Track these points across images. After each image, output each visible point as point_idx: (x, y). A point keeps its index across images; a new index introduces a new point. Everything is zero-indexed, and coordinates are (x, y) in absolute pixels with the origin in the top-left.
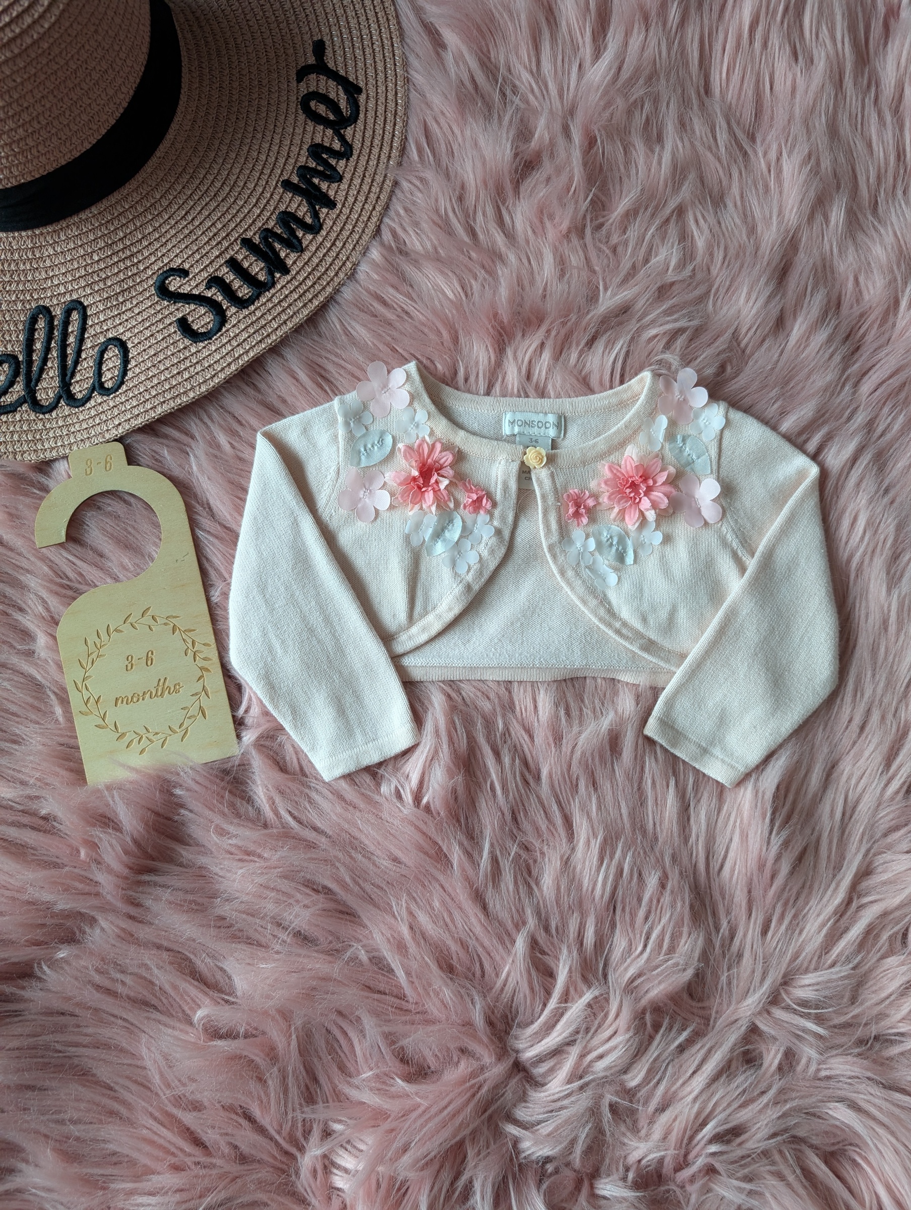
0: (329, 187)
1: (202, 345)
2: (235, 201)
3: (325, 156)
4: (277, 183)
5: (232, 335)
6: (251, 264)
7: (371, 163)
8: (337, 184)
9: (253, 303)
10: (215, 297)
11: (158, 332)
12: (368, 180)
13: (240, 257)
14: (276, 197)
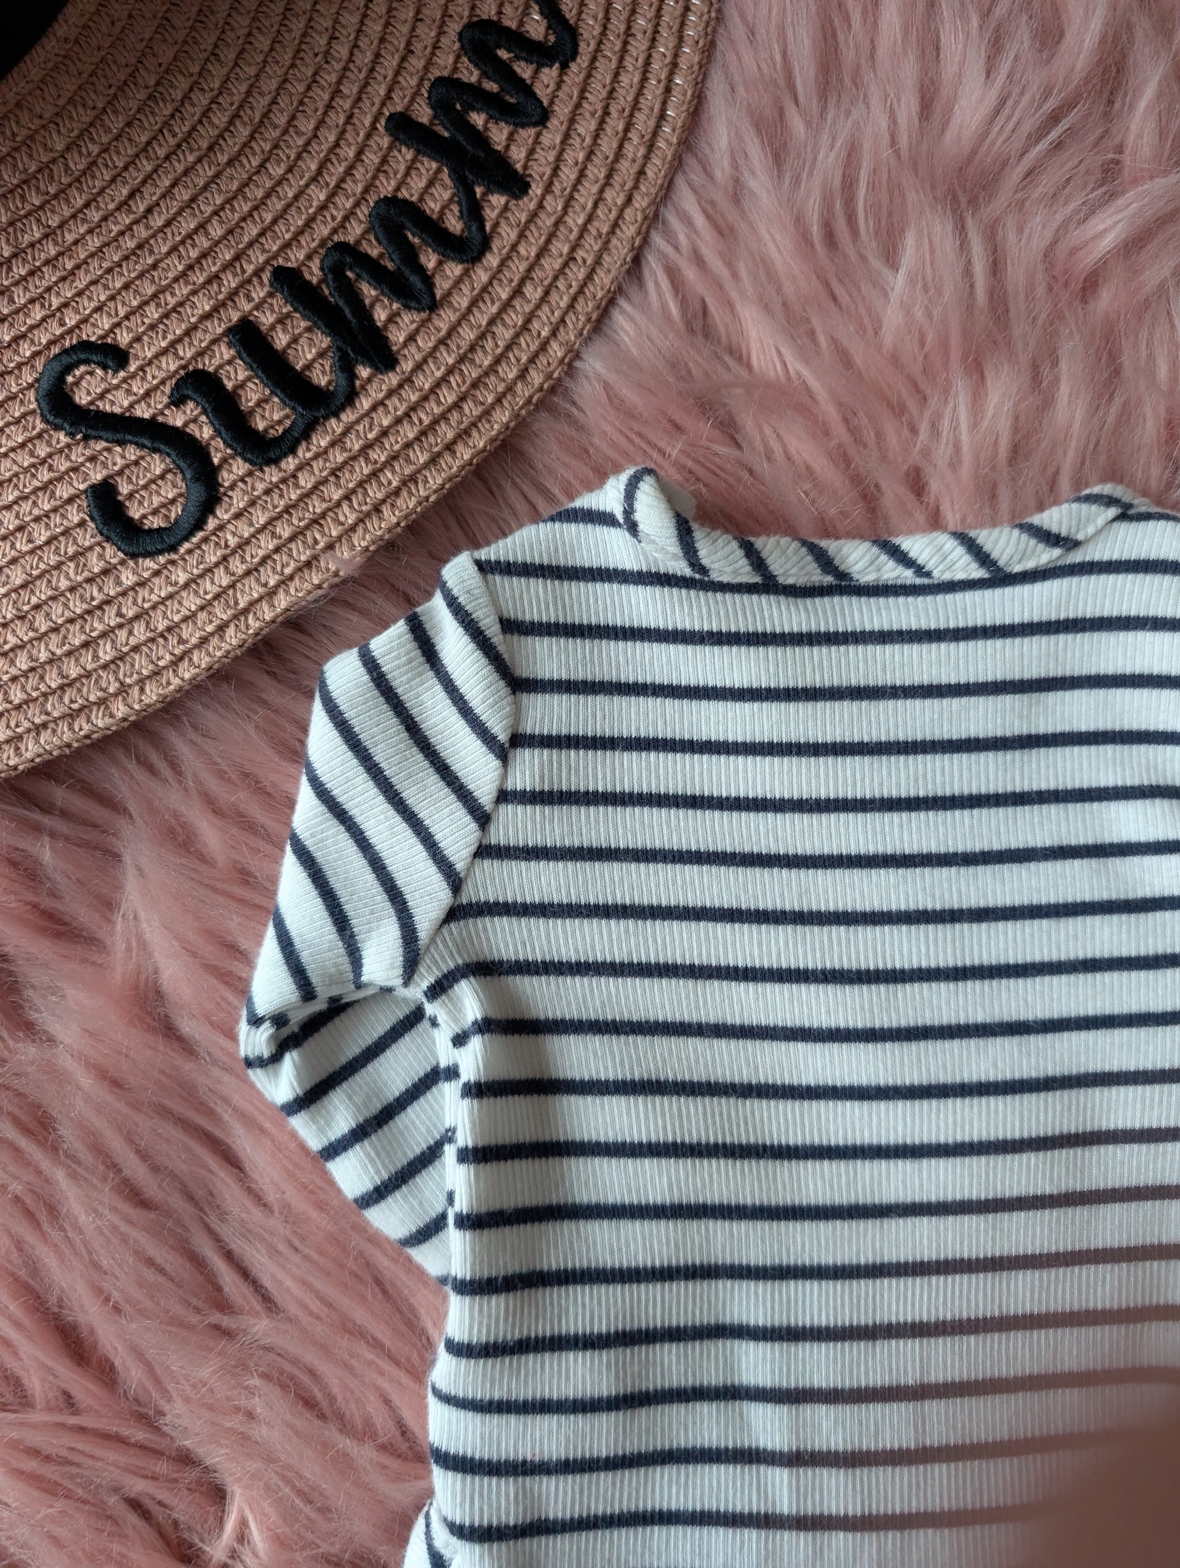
0: (511, 138)
1: (150, 564)
2: (262, 165)
3: (503, 54)
4: (376, 120)
5: (233, 541)
6: (295, 340)
7: (625, 79)
8: (532, 131)
9: (293, 451)
10: (193, 429)
11: (37, 519)
12: (615, 123)
13: (266, 319)
14: (372, 158)
